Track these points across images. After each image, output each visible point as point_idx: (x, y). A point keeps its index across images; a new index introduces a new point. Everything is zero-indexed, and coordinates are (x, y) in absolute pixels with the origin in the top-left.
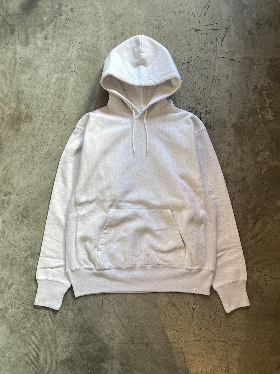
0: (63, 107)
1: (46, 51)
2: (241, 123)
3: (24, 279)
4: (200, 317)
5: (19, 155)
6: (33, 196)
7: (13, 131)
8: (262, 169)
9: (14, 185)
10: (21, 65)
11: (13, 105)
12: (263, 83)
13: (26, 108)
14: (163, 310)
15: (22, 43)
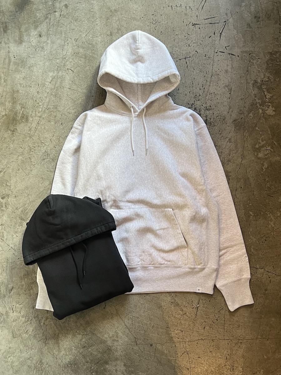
0: (59, 106)
1: (41, 49)
2: (242, 119)
3: (25, 282)
4: (204, 316)
5: (15, 157)
6: (31, 198)
7: (9, 132)
8: (263, 165)
9: (12, 187)
10: (15, 63)
11: (8, 105)
12: (263, 77)
13: (21, 108)
14: (166, 310)
15: (15, 41)
